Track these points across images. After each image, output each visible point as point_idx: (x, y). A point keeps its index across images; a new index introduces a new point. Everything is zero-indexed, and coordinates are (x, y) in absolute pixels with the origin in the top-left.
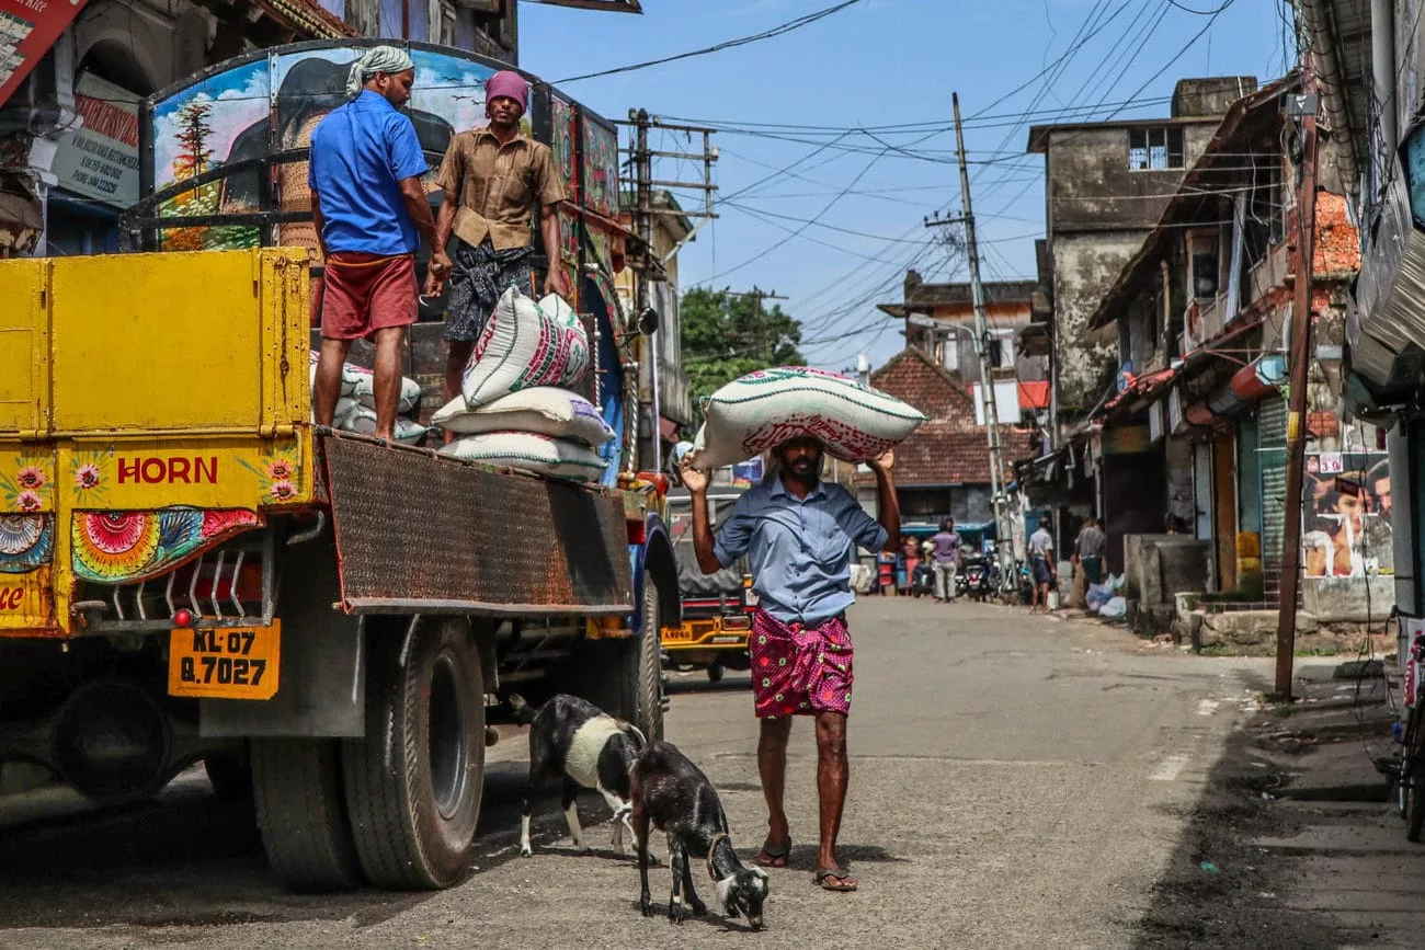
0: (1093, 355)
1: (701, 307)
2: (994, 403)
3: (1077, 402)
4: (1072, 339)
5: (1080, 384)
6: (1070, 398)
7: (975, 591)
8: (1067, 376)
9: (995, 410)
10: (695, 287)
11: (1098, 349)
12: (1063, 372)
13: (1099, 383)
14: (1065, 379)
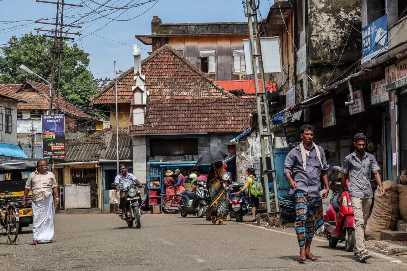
0: (338, 19)
1: (32, 45)
2: (260, 55)
3: (325, 57)
4: (321, 6)
5: (327, 42)
6: (319, 54)
7: (236, 213)
8: (317, 36)
9: (261, 63)
10: (29, 33)
11: (343, 14)
12: (314, 33)
13: (344, 42)
14: (316, 39)
